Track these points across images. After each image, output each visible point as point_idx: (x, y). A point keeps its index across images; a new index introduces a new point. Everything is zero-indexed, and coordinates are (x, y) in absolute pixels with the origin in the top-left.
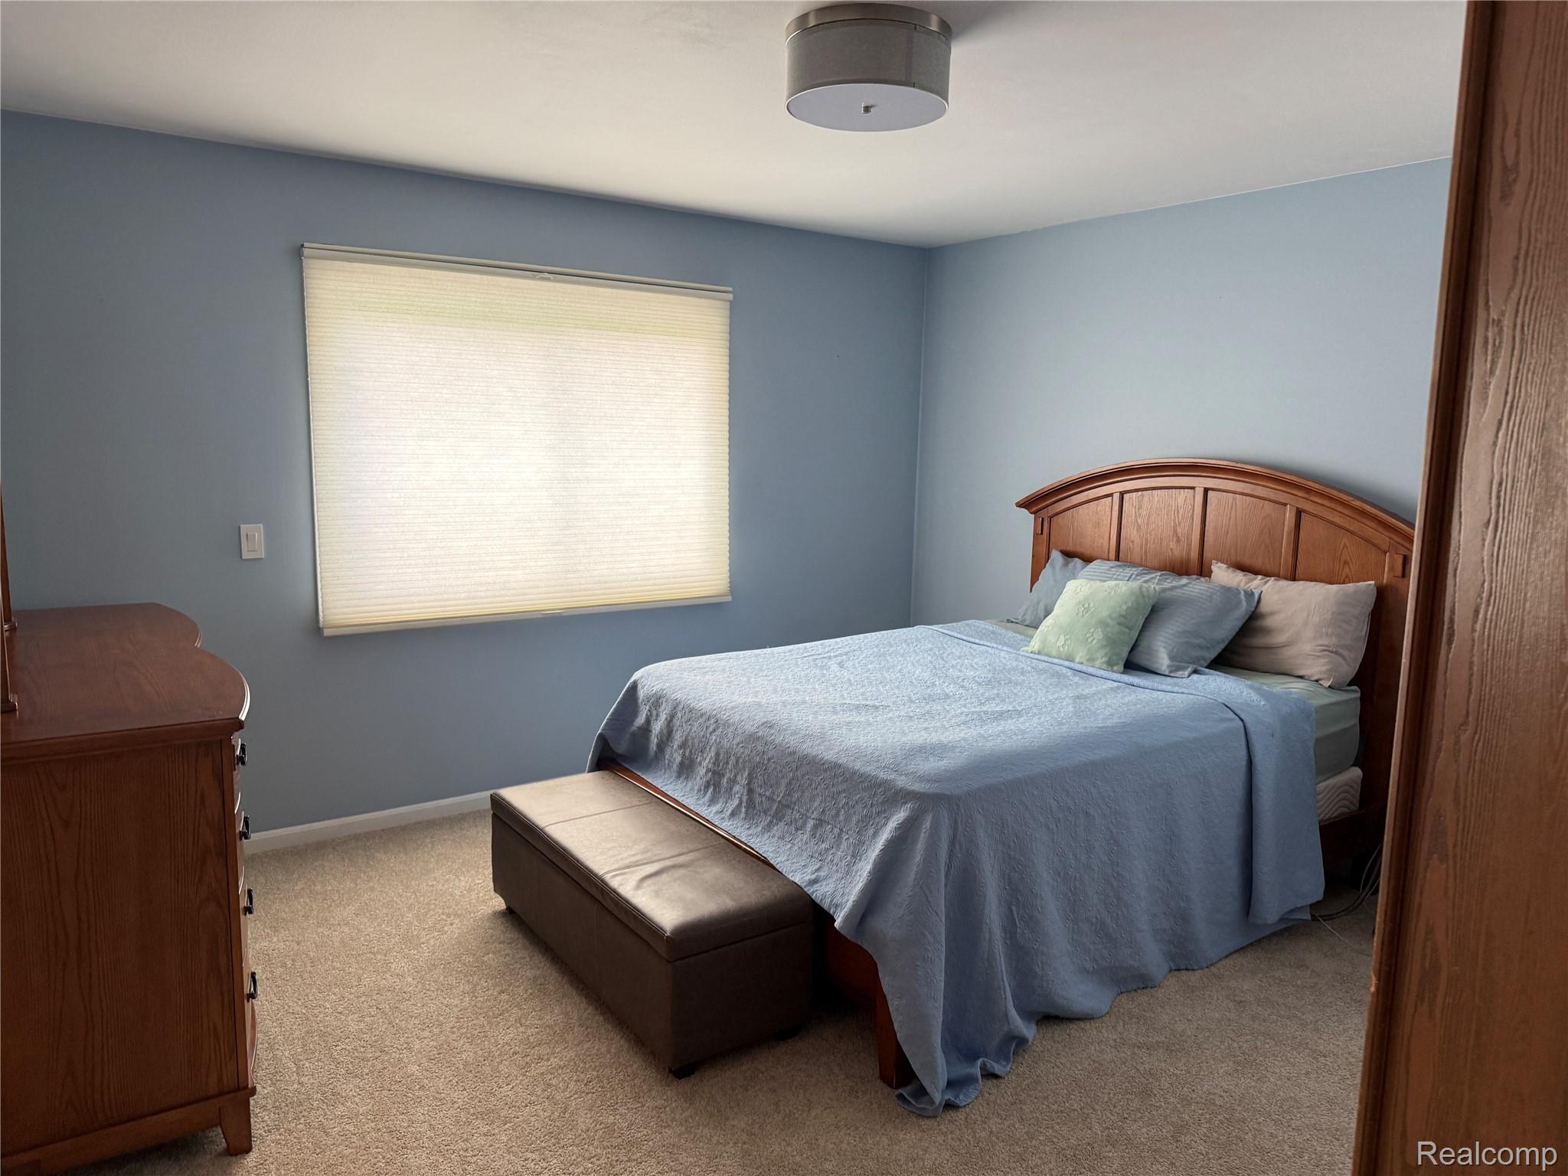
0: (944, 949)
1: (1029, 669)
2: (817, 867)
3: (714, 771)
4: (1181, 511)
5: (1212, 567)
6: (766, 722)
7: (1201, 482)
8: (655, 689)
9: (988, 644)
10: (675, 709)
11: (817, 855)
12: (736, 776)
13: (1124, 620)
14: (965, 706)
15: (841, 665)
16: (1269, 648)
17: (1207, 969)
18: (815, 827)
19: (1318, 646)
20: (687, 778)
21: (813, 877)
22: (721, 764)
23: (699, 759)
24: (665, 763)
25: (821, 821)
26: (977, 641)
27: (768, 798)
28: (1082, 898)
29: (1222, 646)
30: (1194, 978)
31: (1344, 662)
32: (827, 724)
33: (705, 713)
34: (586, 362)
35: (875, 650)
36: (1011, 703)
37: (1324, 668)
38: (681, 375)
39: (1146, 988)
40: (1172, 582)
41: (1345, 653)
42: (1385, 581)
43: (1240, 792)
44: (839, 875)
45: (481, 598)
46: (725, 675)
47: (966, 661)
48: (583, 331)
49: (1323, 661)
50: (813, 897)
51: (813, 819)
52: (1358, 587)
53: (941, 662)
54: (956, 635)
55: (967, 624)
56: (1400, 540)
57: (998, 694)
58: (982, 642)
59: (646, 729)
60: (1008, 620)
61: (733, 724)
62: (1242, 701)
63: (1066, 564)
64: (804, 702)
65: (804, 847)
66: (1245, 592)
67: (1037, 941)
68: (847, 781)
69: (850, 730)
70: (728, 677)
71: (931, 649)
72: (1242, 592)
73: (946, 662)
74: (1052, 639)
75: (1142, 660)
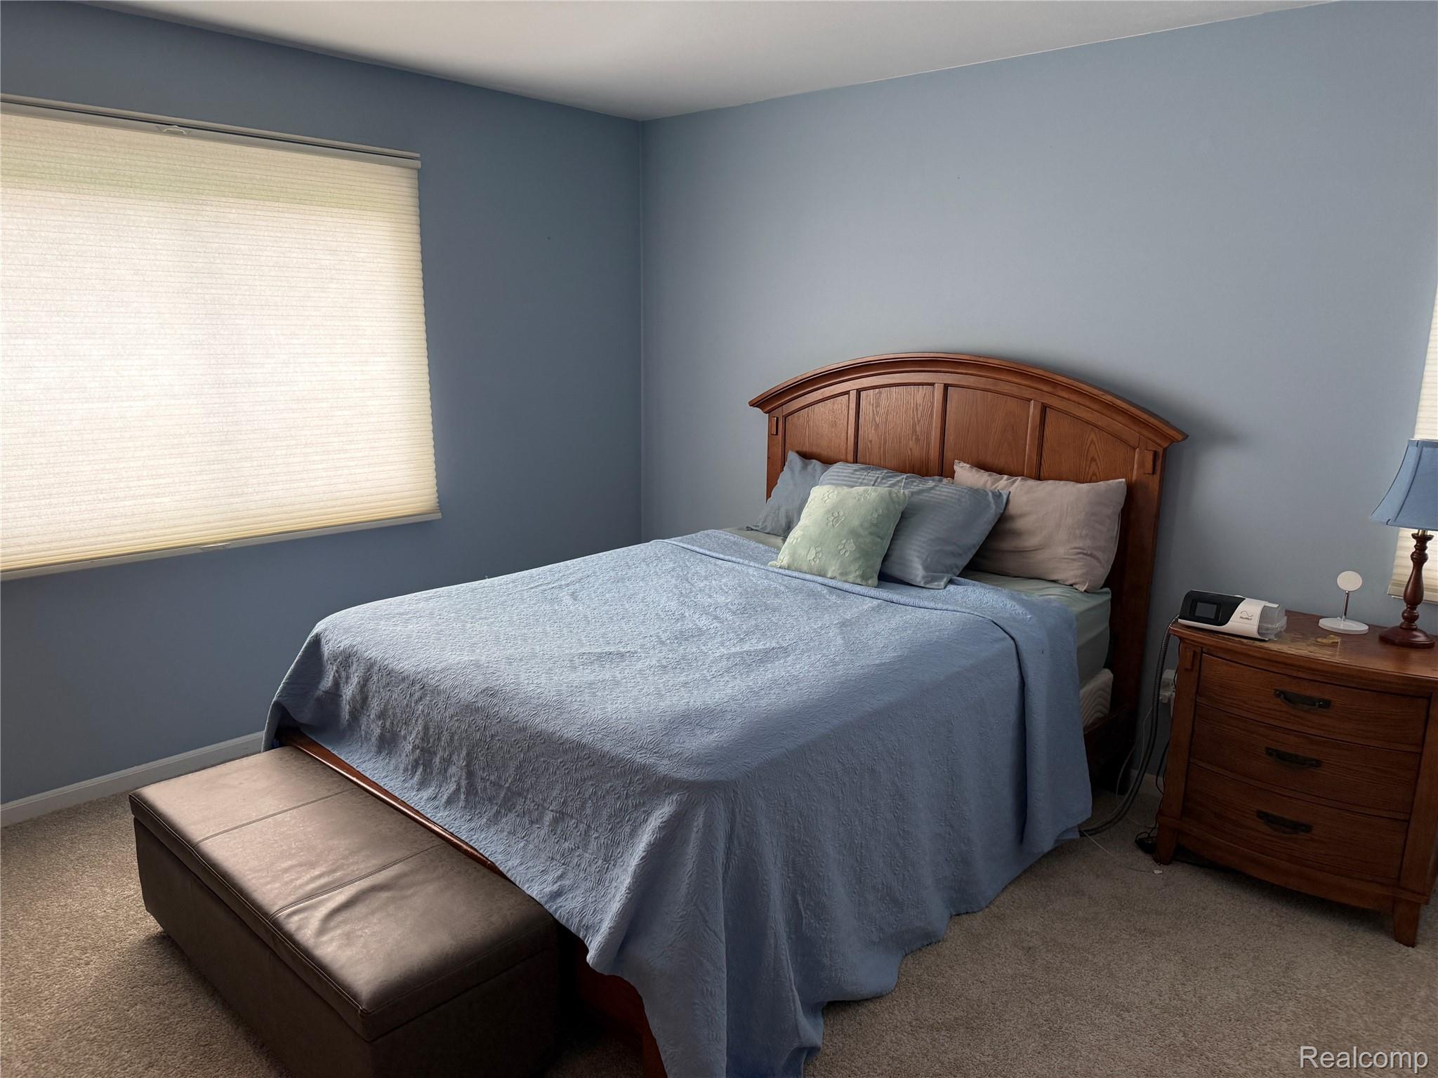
0: (725, 975)
1: (782, 588)
2: (559, 873)
3: (423, 748)
4: (920, 409)
5: (955, 467)
6: (487, 689)
7: (940, 379)
8: (342, 645)
9: (734, 559)
10: (369, 670)
11: (558, 857)
12: (450, 755)
13: (875, 528)
14: (722, 644)
15: (574, 596)
16: (1021, 552)
17: (987, 910)
18: (555, 821)
19: (1072, 549)
20: (390, 753)
21: (556, 887)
22: (431, 740)
23: (403, 733)
24: (361, 735)
25: (563, 814)
26: (721, 556)
27: (493, 784)
28: (868, 866)
29: (974, 551)
30: (975, 923)
31: (1098, 564)
32: (564, 688)
33: (408, 677)
34: (238, 238)
35: (612, 574)
36: (773, 637)
37: (1079, 572)
38: (362, 255)
39: (930, 944)
40: (919, 485)
41: (1099, 554)
42: (1134, 478)
43: (1013, 716)
44: (589, 884)
45: (116, 534)
46: (433, 622)
47: (714, 582)
48: (232, 200)
49: (1077, 564)
50: (557, 916)
51: (552, 811)
52: (1109, 485)
53: (687, 586)
54: (697, 549)
55: (708, 535)
56: (1151, 436)
57: (757, 626)
58: (727, 558)
59: (335, 693)
60: (747, 527)
61: (445, 692)
62: (1007, 615)
63: (805, 467)
64: (534, 656)
65: (542, 846)
66: (993, 493)
67: (825, 929)
68: (594, 764)
69: (594, 695)
70: (438, 625)
71: (673, 569)
72: (990, 494)
73: (692, 585)
74: (802, 552)
75: (896, 571)
